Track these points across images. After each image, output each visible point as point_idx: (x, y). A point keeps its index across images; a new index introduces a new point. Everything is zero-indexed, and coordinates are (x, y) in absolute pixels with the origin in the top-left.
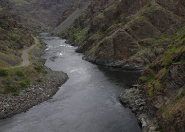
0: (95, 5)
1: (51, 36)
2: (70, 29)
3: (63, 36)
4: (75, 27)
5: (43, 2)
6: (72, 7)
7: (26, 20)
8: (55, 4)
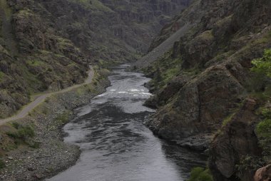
0: (211, 15)
1: (132, 71)
2: (163, 60)
3: (148, 73)
4: (173, 56)
5: (139, 10)
6: (179, 18)
7: (101, 41)
8: (159, 14)
